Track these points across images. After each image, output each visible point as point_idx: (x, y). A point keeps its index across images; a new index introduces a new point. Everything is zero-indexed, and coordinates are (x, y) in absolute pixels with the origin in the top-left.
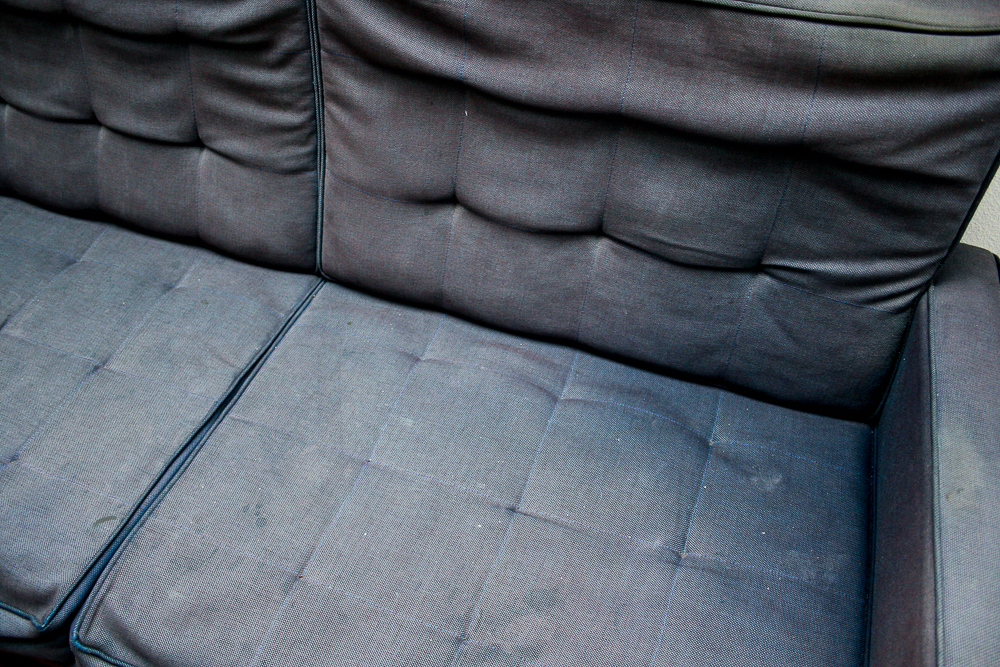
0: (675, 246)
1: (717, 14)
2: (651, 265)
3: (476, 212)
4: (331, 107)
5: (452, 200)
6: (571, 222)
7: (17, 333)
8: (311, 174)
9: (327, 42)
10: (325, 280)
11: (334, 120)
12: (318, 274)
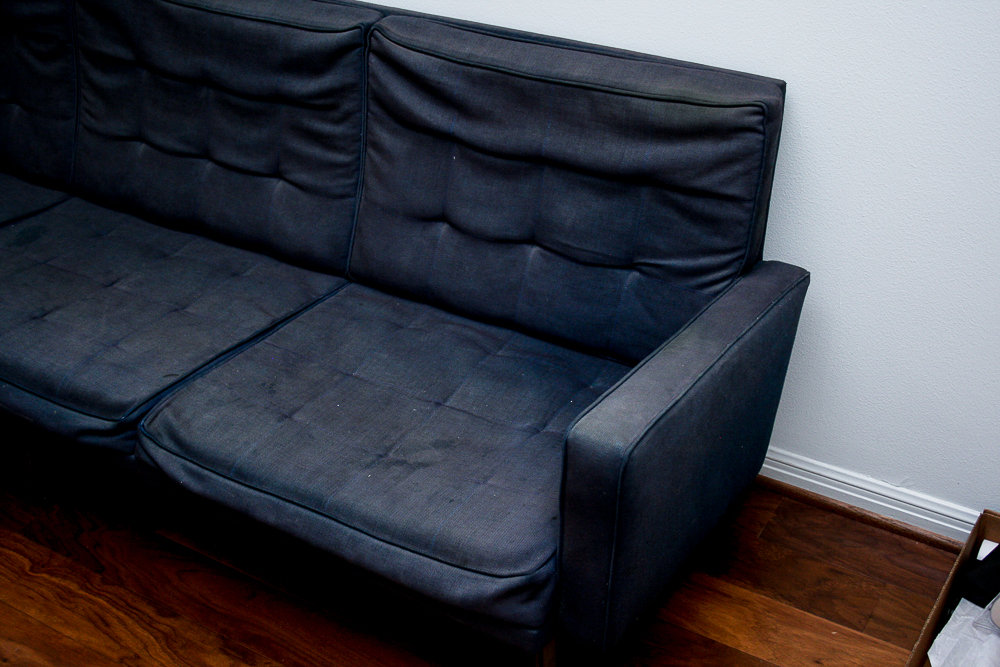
0: (577, 249)
1: (595, 93)
2: (563, 264)
3: (455, 227)
4: (371, 151)
5: (443, 218)
6: (513, 233)
7: (124, 288)
8: (352, 200)
9: (374, 108)
10: (351, 281)
11: (371, 161)
12: (346, 278)
